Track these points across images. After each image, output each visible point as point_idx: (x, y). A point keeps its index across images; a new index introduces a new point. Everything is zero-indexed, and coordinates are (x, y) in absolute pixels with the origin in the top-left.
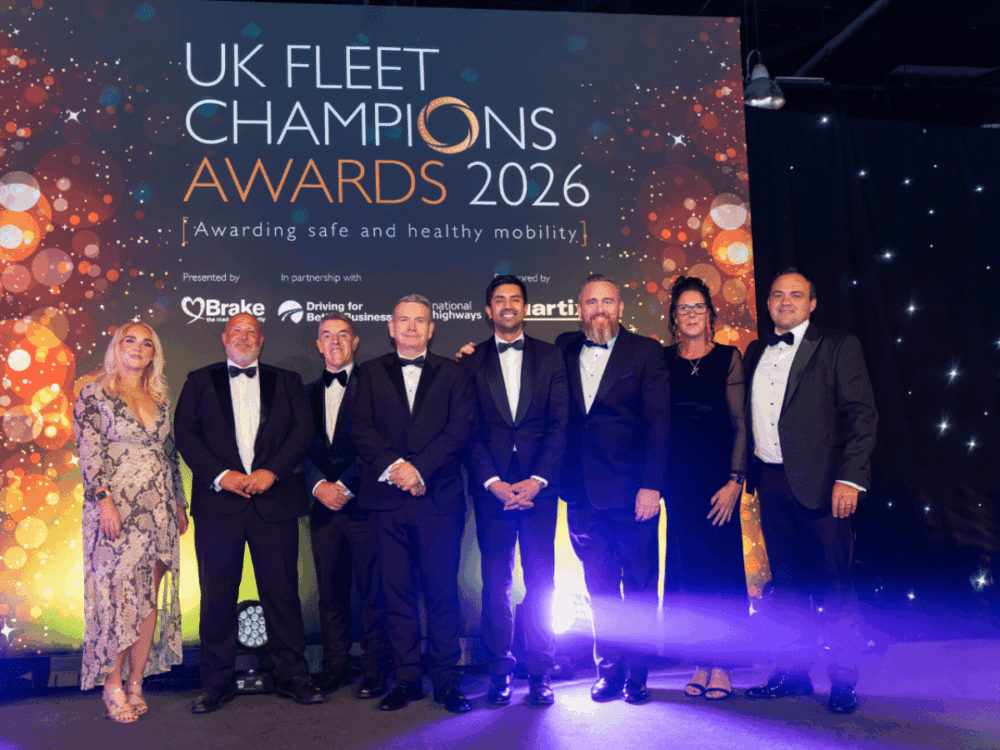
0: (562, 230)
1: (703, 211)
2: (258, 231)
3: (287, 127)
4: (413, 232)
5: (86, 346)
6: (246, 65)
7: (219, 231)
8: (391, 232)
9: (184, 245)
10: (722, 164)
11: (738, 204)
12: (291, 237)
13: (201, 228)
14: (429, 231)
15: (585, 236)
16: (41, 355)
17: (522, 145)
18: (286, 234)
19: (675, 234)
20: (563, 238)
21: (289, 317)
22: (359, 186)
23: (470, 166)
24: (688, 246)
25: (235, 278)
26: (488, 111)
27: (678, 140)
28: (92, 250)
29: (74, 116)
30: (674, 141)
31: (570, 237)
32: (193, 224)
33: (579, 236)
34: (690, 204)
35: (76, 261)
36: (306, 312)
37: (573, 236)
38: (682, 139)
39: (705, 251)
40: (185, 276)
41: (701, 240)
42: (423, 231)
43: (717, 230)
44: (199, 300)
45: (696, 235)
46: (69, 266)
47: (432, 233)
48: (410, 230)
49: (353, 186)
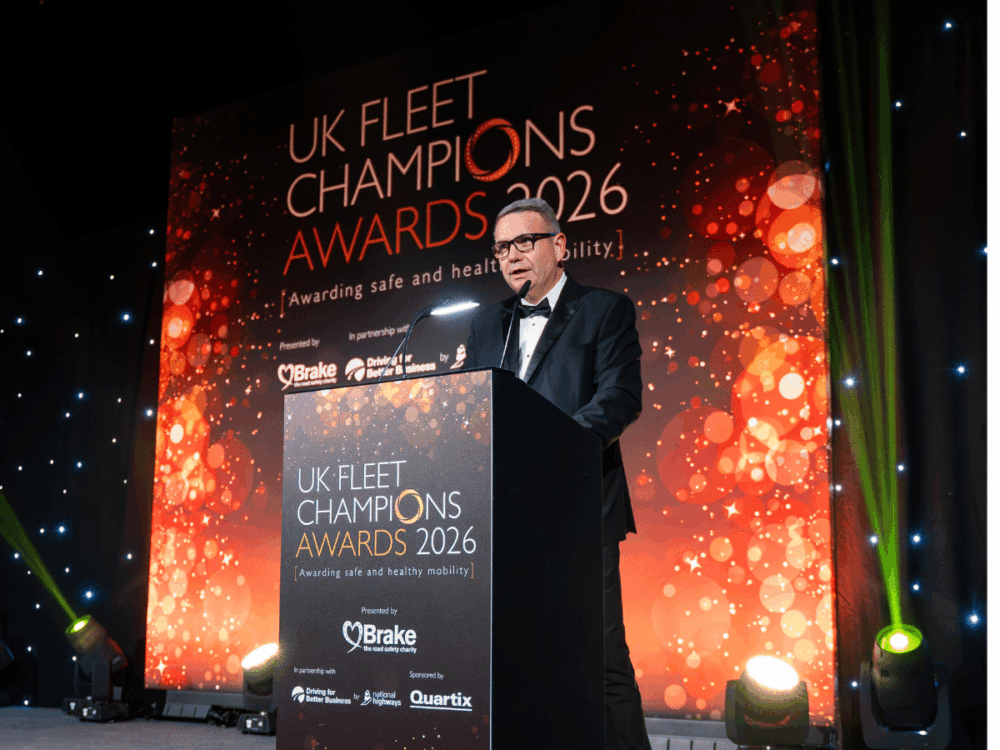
0: (597, 245)
1: (759, 190)
2: (334, 295)
3: (360, 186)
4: (456, 272)
5: (217, 418)
6: (332, 134)
7: (306, 299)
8: (437, 276)
9: (282, 316)
10: (783, 124)
11: (804, 173)
12: (359, 296)
13: (294, 299)
14: (470, 269)
15: (621, 247)
16: (190, 427)
17: (560, 155)
18: (354, 292)
19: (722, 226)
20: (598, 253)
21: (353, 376)
22: (413, 233)
23: (510, 190)
24: (738, 238)
25: (316, 343)
26: (529, 124)
27: (731, 106)
28: (223, 331)
29: (216, 213)
30: (726, 108)
31: (605, 251)
32: (289, 295)
33: (614, 250)
34: (743, 184)
35: (213, 342)
36: (366, 368)
37: (608, 250)
38: (737, 105)
39: (760, 241)
40: (282, 345)
41: (755, 229)
42: (465, 271)
43: (776, 211)
44: (290, 366)
45: (748, 223)
46: (208, 348)
47: (472, 272)
48: (454, 270)
49: (408, 233)
